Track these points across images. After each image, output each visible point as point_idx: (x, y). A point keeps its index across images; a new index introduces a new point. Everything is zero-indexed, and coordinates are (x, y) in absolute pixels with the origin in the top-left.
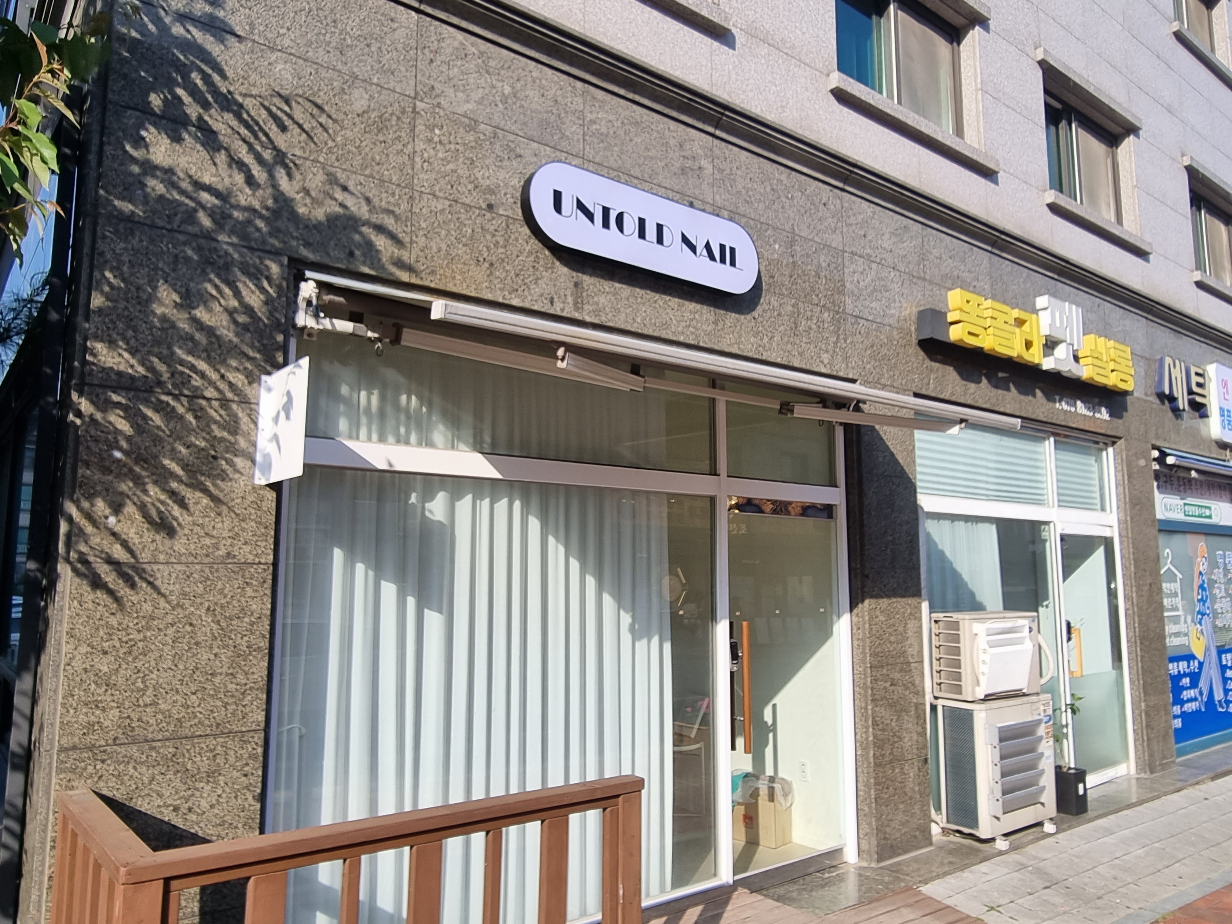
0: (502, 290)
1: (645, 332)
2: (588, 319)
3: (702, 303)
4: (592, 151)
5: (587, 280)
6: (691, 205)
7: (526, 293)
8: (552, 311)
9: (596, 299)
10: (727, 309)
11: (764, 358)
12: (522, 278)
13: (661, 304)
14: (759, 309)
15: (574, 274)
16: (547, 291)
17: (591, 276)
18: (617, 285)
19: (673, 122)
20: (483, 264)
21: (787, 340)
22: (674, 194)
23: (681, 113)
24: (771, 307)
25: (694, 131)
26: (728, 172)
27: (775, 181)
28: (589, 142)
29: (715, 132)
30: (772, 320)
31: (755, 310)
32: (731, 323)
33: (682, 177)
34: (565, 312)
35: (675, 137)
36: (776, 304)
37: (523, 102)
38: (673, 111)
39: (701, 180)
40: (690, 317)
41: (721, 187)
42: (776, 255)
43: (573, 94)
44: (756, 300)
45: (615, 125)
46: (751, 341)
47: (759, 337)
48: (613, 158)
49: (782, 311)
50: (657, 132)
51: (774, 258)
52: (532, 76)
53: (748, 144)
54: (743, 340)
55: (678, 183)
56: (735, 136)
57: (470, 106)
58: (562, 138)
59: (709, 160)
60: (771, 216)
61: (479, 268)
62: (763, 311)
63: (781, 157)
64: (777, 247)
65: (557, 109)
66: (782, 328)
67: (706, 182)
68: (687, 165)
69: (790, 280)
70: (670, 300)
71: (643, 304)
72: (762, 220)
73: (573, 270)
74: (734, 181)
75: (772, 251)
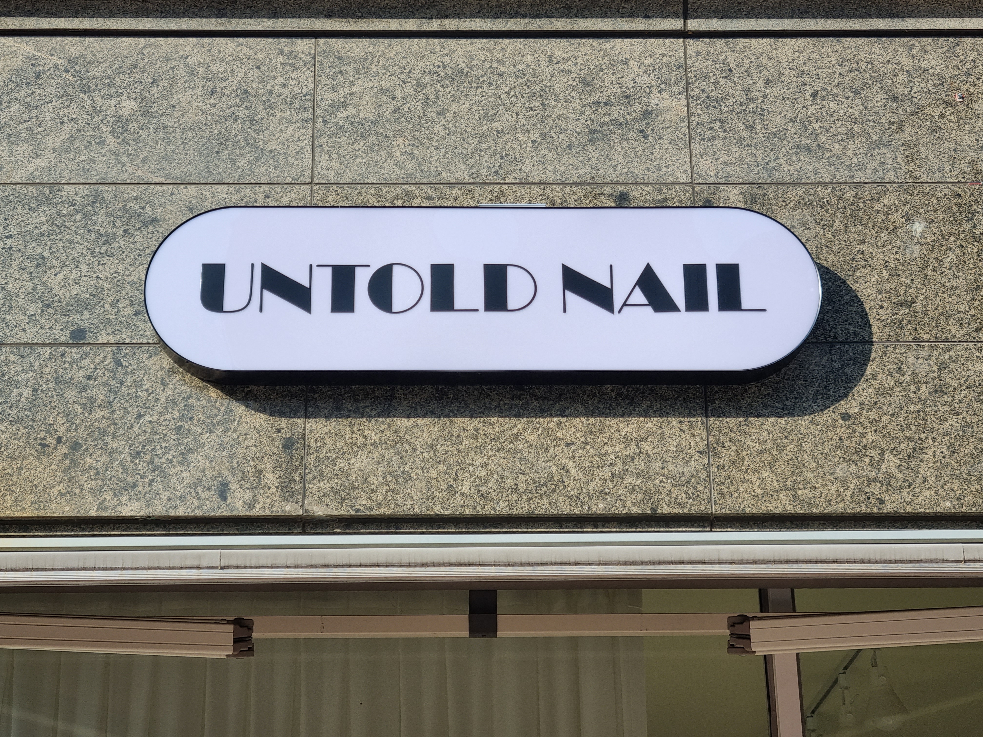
0: (97, 491)
1: (488, 510)
2: (319, 511)
3: (662, 413)
4: (335, 165)
5: (318, 428)
7: (158, 486)
8: (224, 512)
9: (342, 464)
10: (748, 414)
11: (888, 509)
12: (147, 458)
13: (533, 438)
14: (863, 391)
15: (284, 422)
16: (209, 474)
17: (328, 417)
18: (402, 423)
19: (563, 42)
20: (55, 448)
21: (976, 448)
22: (568, 190)
23: (576, 16)
24: (907, 378)
25: (627, 41)
26: (738, 98)
27: (902, 77)
28: (326, 148)
29: (685, 25)
30: (912, 408)
31: (846, 396)
32: (764, 442)
33: (591, 148)
34: (258, 506)
35: (570, 72)
36: (923, 367)
37: (164, 120)
38: (553, 20)
39: (651, 139)
40: (625, 452)
41: (714, 138)
42: (917, 248)
43: (288, 68)
44: (848, 370)
45: (399, 94)
46: (839, 473)
47: (867, 460)
48: (391, 162)
49: (948, 380)
50: (517, 77)
51: (908, 256)
52: (187, 65)
53: (793, 21)
54: (809, 475)
55: (578, 164)
56: (748, 16)
57: (41, 162)
58: (258, 159)
59: (676, 89)
60: (890, 162)
61: (44, 459)
62: (878, 393)
63: (910, 16)
64: (918, 227)
65: (247, 108)
66: (953, 423)
67: (665, 141)
68: (607, 119)
69: (973, 299)
70: (559, 424)
71: (479, 450)
72: (859, 176)
73: (282, 414)
74: (760, 113)
75: (898, 243)
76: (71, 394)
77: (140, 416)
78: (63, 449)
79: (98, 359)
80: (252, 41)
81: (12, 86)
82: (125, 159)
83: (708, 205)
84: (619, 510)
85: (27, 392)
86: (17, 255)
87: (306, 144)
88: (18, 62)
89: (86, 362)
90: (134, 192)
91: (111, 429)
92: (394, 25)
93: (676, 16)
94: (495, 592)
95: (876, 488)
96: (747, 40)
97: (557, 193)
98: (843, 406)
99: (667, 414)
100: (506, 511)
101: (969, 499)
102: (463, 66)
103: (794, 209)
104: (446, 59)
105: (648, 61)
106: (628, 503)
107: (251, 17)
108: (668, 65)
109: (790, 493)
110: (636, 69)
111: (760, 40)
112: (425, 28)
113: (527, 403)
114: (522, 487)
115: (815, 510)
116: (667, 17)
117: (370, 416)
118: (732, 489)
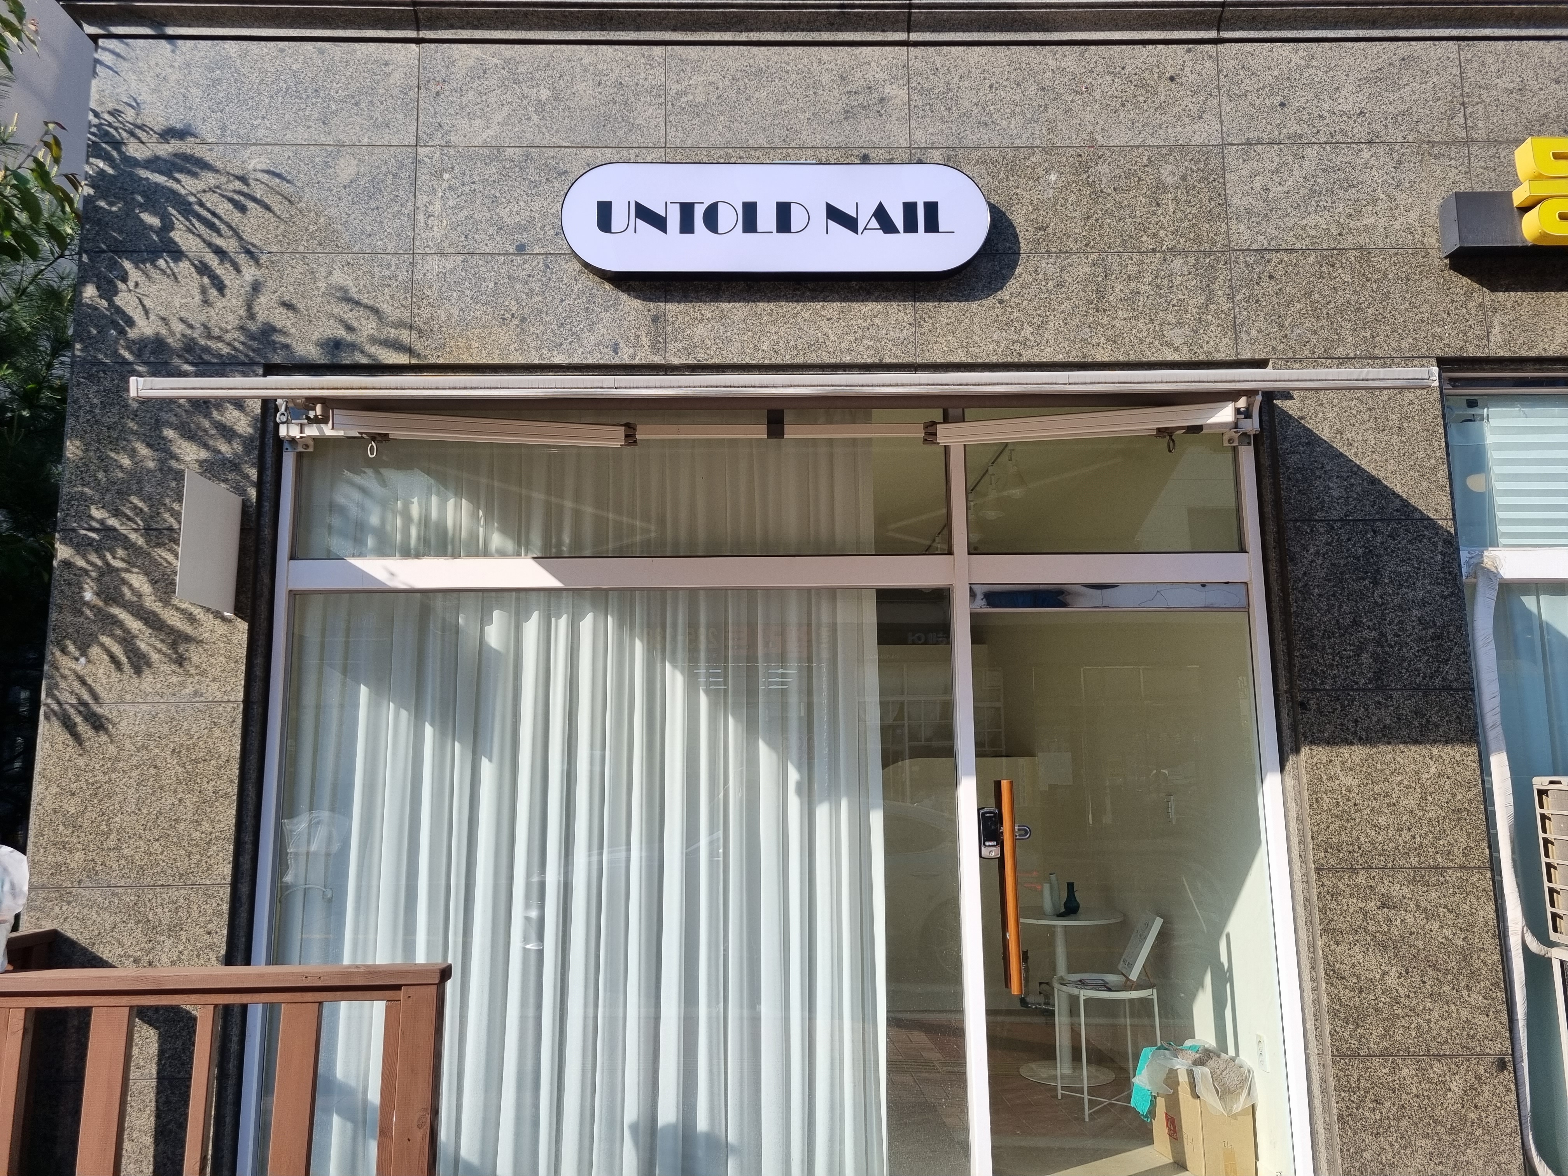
0: (538, 348)
1: (779, 361)
2: (675, 361)
3: (887, 299)
4: (680, 134)
5: (673, 308)
7: (575, 345)
8: (616, 361)
9: (688, 331)
10: (940, 300)
11: (1024, 359)
12: (568, 327)
13: (806, 315)
14: (1013, 285)
15: (652, 305)
16: (607, 338)
17: (679, 302)
18: (725, 306)
19: (828, 49)
20: (511, 321)
21: (1080, 321)
22: (830, 152)
23: (837, 30)
24: (1040, 276)
25: (870, 48)
26: (942, 89)
27: (1049, 74)
28: (674, 123)
29: (908, 36)
30: (1042, 296)
31: (1002, 288)
32: (950, 318)
33: (845, 123)
34: (637, 358)
35: (832, 70)
36: (1051, 270)
37: (568, 103)
38: (822, 33)
39: (884, 117)
40: (864, 325)
41: (925, 117)
42: (1051, 191)
43: (648, 67)
44: (1004, 272)
45: (721, 85)
46: (995, 337)
47: (1013, 329)
48: (716, 133)
49: (1066, 278)
50: (798, 74)
51: (1045, 197)
52: (582, 65)
53: (979, 34)
54: (976, 338)
55: (837, 135)
56: (950, 30)
57: (490, 132)
58: (630, 130)
59: (901, 82)
60: (1038, 132)
61: (504, 328)
62: (1022, 286)
63: (1056, 31)
64: (1053, 177)
65: (622, 95)
66: (1068, 305)
67: (893, 118)
68: (856, 104)
69: (1085, 225)
70: (823, 306)
71: (773, 323)
72: (1018, 142)
73: (651, 300)
74: (955, 99)
75: (1040, 188)
76: (518, 286)
77: (562, 301)
78: (516, 322)
79: (534, 264)
80: (624, 47)
81: (468, 79)
82: (544, 130)
83: (920, 162)
84: (859, 360)
85: (491, 285)
86: (480, 195)
87: (661, 119)
88: (471, 62)
89: (526, 266)
90: (551, 152)
91: (545, 309)
92: (717, 36)
93: (903, 30)
94: (782, 411)
95: (1017, 347)
96: (949, 48)
97: (823, 154)
98: (999, 295)
99: (890, 300)
100: (790, 361)
101: (1074, 353)
102: (762, 66)
103: (975, 165)
104: (751, 61)
105: (884, 62)
106: (865, 357)
107: (623, 31)
108: (896, 65)
109: (965, 350)
110: (875, 68)
111: (957, 48)
112: (737, 39)
113: (803, 293)
114: (800, 346)
115: (979, 361)
116: (897, 31)
117: (706, 302)
118: (929, 347)
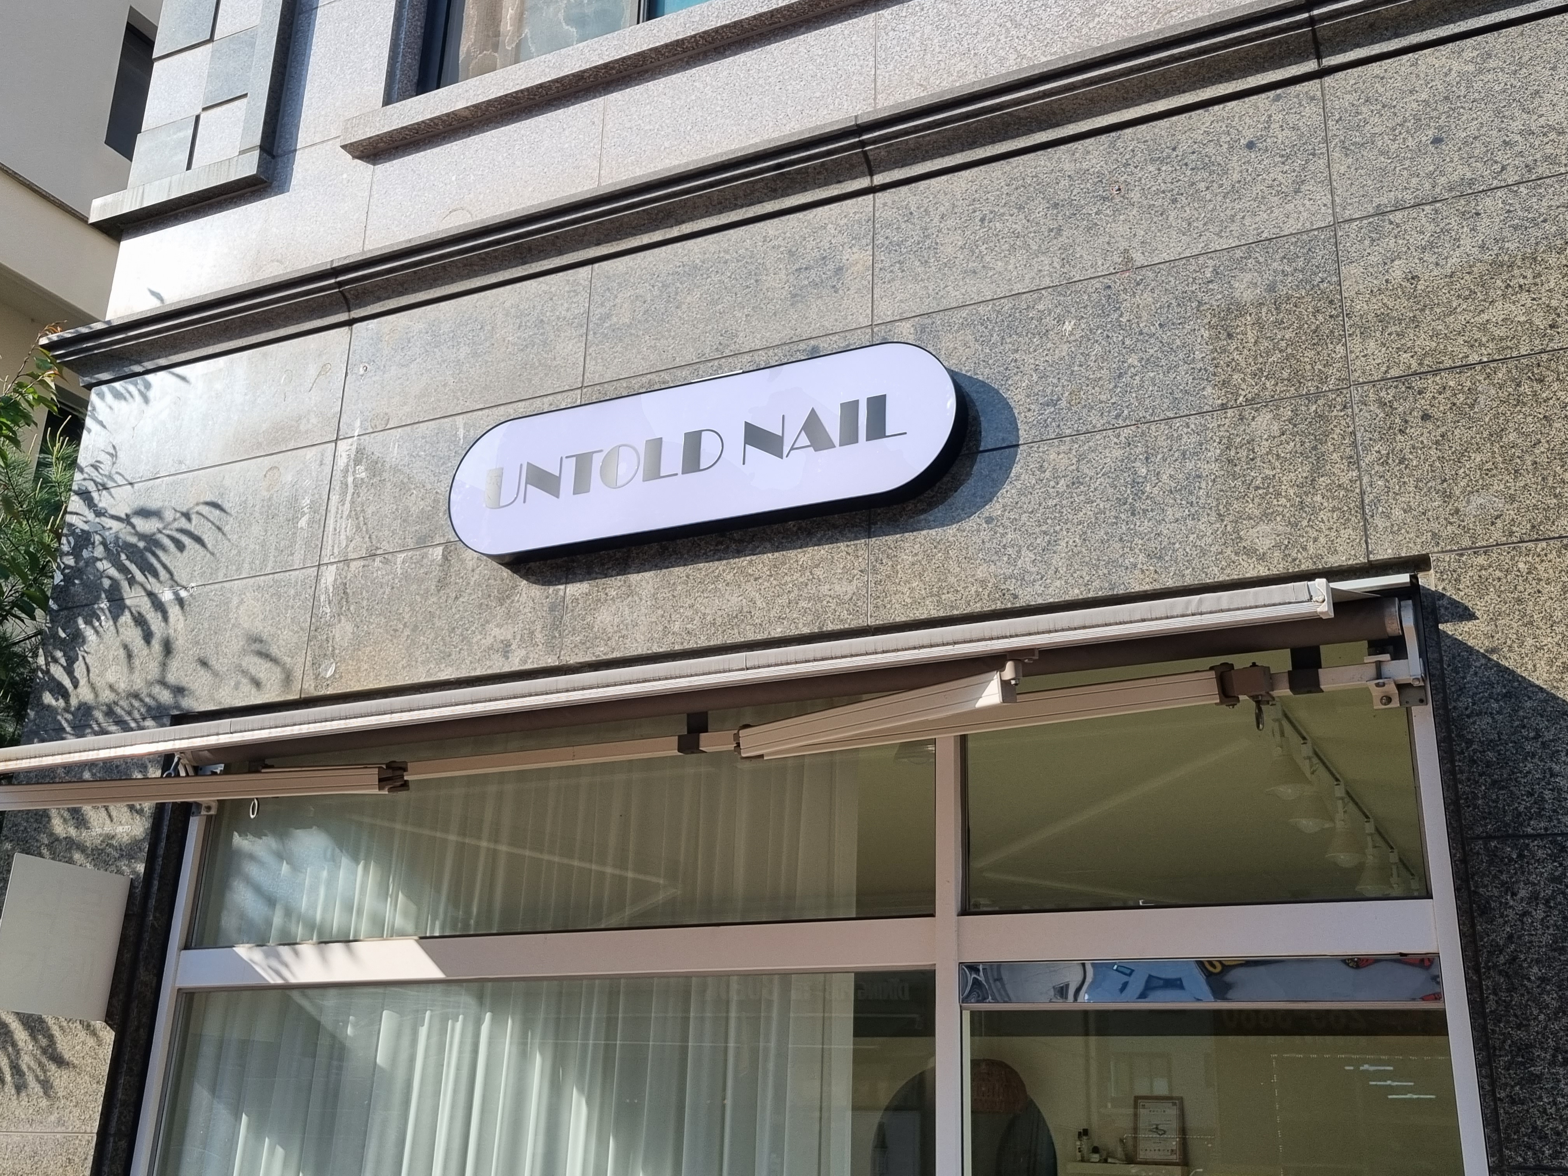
0: (426, 662)
2: (571, 658)
3: (832, 540)
4: (599, 368)
5: (575, 590)
6: (814, 354)
7: (464, 653)
8: (506, 667)
9: (589, 619)
10: (904, 530)
11: (1022, 603)
12: (459, 631)
13: (730, 577)
14: (1007, 493)
15: (551, 589)
16: (498, 639)
17: (582, 581)
18: (634, 578)
19: (776, 221)
20: (402, 632)
21: (1107, 533)
22: (771, 352)
23: (782, 196)
24: (1048, 474)
25: (827, 207)
26: (916, 238)
27: (1065, 183)
28: (594, 354)
29: (872, 181)
30: (1050, 503)
31: (991, 500)
32: (916, 554)
33: (792, 311)
34: (529, 661)
35: (780, 246)
36: (1063, 462)
37: (486, 358)
38: (764, 204)
39: (841, 292)
40: (801, 580)
41: (893, 280)
42: (1065, 347)
43: (572, 294)
44: (995, 476)
45: (649, 297)
46: (980, 575)
47: (1005, 559)
48: (639, 356)
49: (1086, 471)
50: (738, 261)
51: (1056, 357)
52: (504, 309)
53: (964, 153)
54: (952, 580)
55: (780, 328)
56: (924, 160)
57: (407, 409)
58: (546, 375)
59: (864, 242)
60: (1047, 268)
61: (395, 641)
62: (1021, 493)
63: (1070, 122)
64: (1068, 327)
65: (542, 334)
66: (1088, 511)
67: (852, 291)
68: (806, 283)
69: (1116, 386)
70: (750, 562)
71: (688, 594)
72: (1018, 288)
73: (550, 583)
74: (936, 245)
75: (1049, 345)
76: (415, 587)
77: (457, 599)
78: (407, 632)
80: (548, 278)
81: (393, 352)
82: (459, 394)
84: (794, 632)
85: (388, 590)
86: (388, 484)
87: (580, 355)
88: (398, 333)
89: (425, 561)
91: (438, 612)
92: (646, 239)
93: (862, 175)
94: (706, 713)
95: (1011, 585)
96: (927, 182)
97: (761, 358)
98: (987, 510)
99: (837, 541)
100: (706, 644)
101: (1097, 584)
102: (697, 261)
103: (957, 331)
104: (685, 259)
105: (842, 223)
106: (800, 625)
107: (545, 259)
108: (859, 222)
109: (935, 599)
110: (833, 231)
111: (938, 179)
112: (668, 236)
113: (728, 547)
114: (719, 621)
115: (955, 612)
116: (856, 178)
117: (612, 576)
118: (886, 600)
